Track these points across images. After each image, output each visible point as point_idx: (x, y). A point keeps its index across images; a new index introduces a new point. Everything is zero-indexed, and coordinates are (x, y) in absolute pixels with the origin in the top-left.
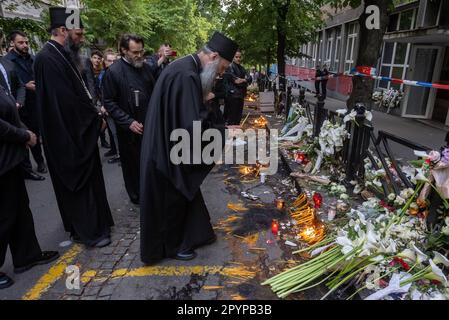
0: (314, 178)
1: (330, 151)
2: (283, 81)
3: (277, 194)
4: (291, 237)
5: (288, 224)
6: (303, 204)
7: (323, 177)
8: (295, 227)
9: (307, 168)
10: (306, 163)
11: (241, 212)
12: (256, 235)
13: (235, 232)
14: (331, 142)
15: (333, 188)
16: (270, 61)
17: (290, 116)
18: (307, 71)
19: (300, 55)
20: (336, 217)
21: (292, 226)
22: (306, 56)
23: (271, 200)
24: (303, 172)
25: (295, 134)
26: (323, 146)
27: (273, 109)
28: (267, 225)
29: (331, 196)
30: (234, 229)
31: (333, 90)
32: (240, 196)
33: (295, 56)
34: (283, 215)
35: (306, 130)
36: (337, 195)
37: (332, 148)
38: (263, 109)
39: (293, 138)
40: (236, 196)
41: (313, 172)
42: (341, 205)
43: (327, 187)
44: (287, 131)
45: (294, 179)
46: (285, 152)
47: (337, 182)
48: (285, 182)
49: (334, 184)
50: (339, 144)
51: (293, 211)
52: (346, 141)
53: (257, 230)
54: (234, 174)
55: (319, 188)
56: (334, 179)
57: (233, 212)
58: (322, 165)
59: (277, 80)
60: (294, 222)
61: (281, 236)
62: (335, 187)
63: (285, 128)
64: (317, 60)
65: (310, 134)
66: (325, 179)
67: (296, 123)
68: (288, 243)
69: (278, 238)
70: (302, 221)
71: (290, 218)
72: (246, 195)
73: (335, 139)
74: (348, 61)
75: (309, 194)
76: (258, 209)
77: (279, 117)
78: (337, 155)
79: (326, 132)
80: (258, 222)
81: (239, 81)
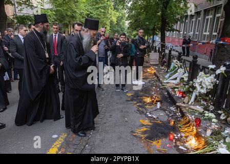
0: (192, 107)
1: (204, 91)
2: (163, 46)
3: (168, 115)
4: (182, 144)
5: (179, 136)
6: (186, 124)
7: (198, 107)
8: (184, 138)
9: (186, 100)
10: (184, 97)
11: (148, 125)
12: (160, 141)
13: (146, 138)
14: (204, 86)
15: (206, 115)
16: (154, 34)
17: (172, 67)
18: (177, 40)
19: (173, 30)
20: (212, 134)
21: (181, 137)
22: (176, 30)
23: (165, 119)
24: (184, 103)
25: (176, 79)
26: (198, 88)
27: (158, 63)
28: (166, 135)
29: (205, 119)
30: (146, 135)
31: (194, 51)
32: (147, 116)
33: (170, 31)
34: (175, 129)
35: (183, 76)
36: (210, 119)
37: (205, 89)
38: (152, 63)
39: (174, 81)
40: (144, 116)
41: (190, 103)
42: (214, 126)
43: (202, 114)
44: (170, 77)
45: (178, 107)
46: (170, 90)
47: (208, 110)
48: (173, 108)
49: (207, 112)
50: (211, 87)
51: (180, 127)
52: (216, 86)
53: (160, 138)
54: (140, 102)
55: (197, 114)
56: (206, 109)
57: (143, 125)
58: (195, 99)
59: (160, 46)
60: (183, 135)
61: (175, 143)
63: (168, 75)
64: (184, 32)
65: (186, 79)
66: (199, 108)
67: (176, 72)
68: (180, 147)
69: (174, 144)
70: (187, 134)
71: (180, 132)
72: (150, 115)
73: (207, 84)
74: (205, 33)
75: (191, 117)
76: (158, 125)
77: (163, 68)
78: (207, 94)
79: (201, 80)
80: (160, 133)
81: (142, 47)
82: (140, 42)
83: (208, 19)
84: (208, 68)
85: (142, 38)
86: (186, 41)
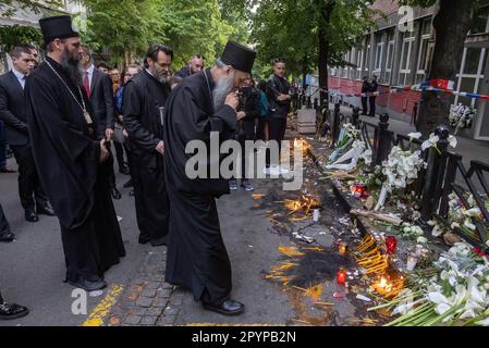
0: (381, 216)
1: (401, 184)
2: (324, 95)
3: (335, 235)
4: (362, 289)
5: (356, 273)
6: (370, 249)
7: (391, 215)
8: (366, 278)
9: (369, 202)
10: (365, 197)
11: (296, 257)
12: (319, 286)
13: (293, 282)
14: (402, 173)
15: (407, 229)
16: (306, 71)
17: (341, 138)
18: (351, 83)
19: (343, 64)
20: (417, 266)
21: (361, 275)
22: (349, 65)
23: (329, 242)
24: (365, 208)
25: (349, 161)
26: (391, 178)
27: (313, 130)
28: (330, 274)
29: (405, 239)
30: (291, 278)
31: (384, 106)
32: (293, 238)
33: (338, 65)
34: (348, 261)
35: (363, 156)
36: (413, 238)
37: (403, 180)
38: (302, 130)
39: (345, 166)
40: (288, 238)
41: (376, 208)
42: (421, 251)
43: (399, 228)
44: (337, 157)
45: (354, 217)
46: (339, 184)
47: (410, 221)
48: (343, 220)
49: (407, 224)
50: (414, 175)
51: (358, 256)
52: (422, 172)
53: (319, 280)
54: (280, 211)
55: (389, 229)
56: (406, 218)
57: (285, 257)
58: (387, 200)
59: (318, 95)
60: (364, 271)
61: (350, 288)
62: (409, 228)
63: (334, 153)
64: (363, 69)
65: (368, 161)
66: (394, 218)
67: (349, 147)
68: (359, 296)
69: (347, 291)
70: (372, 270)
71: (358, 266)
72: (298, 237)
73: (407, 169)
74: (402, 71)
75: (379, 236)
76: (316, 254)
77: (324, 139)
78: (407, 190)
79: (396, 161)
80: (319, 270)
81: (282, 97)
82: (277, 87)
83: (407, 44)
84: (408, 139)
85: (281, 79)
86: (369, 87)
